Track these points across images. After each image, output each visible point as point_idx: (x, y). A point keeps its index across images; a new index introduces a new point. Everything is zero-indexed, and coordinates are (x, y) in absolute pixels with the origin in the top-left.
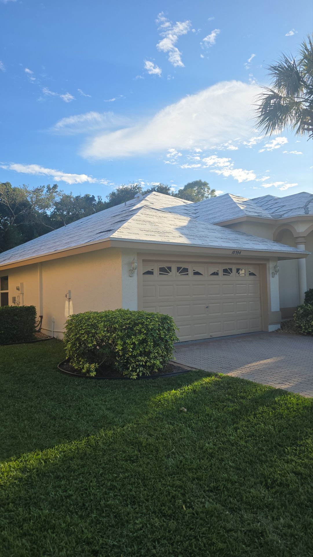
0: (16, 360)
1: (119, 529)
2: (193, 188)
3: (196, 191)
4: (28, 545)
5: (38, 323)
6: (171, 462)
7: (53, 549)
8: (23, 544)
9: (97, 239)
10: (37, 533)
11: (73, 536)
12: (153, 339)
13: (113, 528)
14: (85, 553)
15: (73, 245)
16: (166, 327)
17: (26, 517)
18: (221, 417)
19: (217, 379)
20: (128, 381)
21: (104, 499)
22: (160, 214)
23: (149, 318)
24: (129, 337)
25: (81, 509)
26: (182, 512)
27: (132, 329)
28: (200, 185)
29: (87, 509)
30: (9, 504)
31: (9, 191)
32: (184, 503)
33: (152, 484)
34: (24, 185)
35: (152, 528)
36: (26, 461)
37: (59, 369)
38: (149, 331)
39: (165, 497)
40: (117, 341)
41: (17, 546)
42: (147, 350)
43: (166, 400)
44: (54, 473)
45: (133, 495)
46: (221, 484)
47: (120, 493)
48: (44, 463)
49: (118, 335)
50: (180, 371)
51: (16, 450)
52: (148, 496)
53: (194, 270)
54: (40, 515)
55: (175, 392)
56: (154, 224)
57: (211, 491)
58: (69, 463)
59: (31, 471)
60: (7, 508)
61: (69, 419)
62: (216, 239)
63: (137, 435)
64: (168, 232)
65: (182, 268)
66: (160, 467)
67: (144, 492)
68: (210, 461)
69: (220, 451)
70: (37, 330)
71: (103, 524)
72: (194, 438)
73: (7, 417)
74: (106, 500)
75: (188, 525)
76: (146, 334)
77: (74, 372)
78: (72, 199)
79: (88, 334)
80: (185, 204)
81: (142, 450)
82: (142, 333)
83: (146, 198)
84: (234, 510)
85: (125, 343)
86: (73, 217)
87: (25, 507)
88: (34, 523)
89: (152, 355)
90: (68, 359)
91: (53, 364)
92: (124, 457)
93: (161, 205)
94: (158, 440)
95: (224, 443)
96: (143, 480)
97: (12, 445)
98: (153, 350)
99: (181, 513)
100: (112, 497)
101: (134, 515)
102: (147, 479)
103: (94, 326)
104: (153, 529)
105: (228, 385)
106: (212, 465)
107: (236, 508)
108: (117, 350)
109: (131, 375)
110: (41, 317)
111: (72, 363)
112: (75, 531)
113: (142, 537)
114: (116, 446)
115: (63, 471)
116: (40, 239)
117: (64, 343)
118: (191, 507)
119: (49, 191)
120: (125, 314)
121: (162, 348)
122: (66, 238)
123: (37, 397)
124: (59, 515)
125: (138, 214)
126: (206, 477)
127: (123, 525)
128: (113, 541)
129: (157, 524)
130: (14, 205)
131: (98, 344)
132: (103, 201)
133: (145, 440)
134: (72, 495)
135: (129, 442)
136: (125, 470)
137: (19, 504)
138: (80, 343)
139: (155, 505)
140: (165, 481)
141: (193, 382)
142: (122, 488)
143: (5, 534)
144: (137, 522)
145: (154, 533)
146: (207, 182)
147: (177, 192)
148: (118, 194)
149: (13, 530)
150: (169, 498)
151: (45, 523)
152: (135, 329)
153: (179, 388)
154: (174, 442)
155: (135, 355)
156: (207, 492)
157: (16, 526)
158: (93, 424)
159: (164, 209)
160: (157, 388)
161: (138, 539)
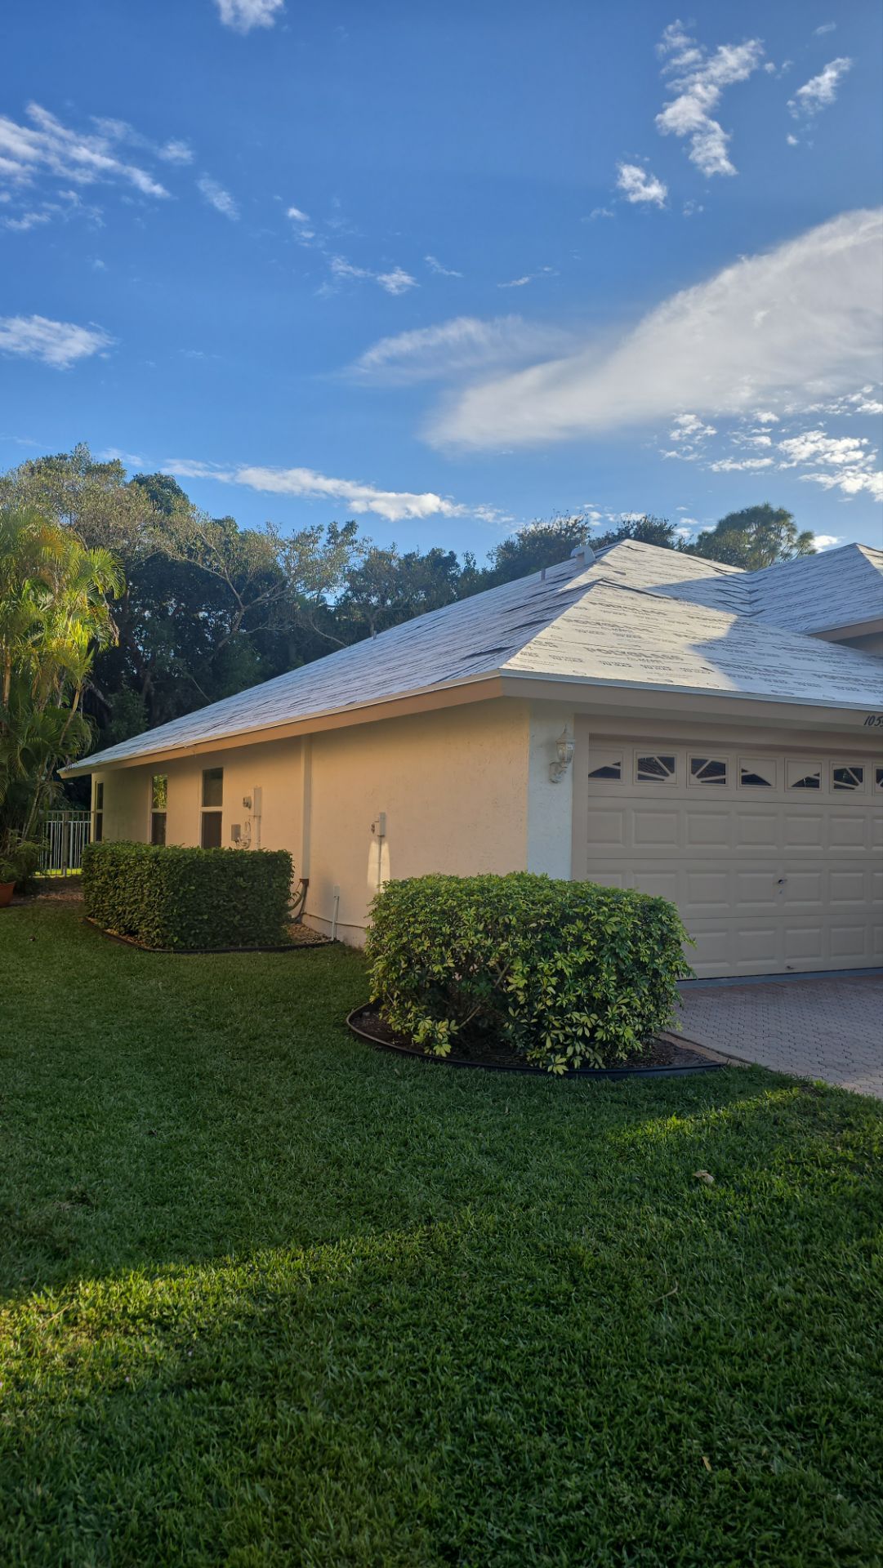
0: (238, 995)
1: (517, 1495)
2: (744, 528)
3: (754, 536)
4: (270, 1501)
5: (296, 898)
6: (665, 1324)
7: (334, 1524)
8: (256, 1499)
9: (464, 675)
10: (293, 1473)
11: (389, 1497)
12: (617, 965)
13: (500, 1493)
14: (422, 1550)
15: (397, 690)
16: (657, 934)
17: (265, 1425)
18: (820, 1210)
19: (809, 1097)
20: (542, 1078)
21: (475, 1405)
22: (645, 603)
23: (606, 905)
24: (547, 953)
25: (411, 1424)
26: (699, 1476)
27: (554, 931)
28: (767, 519)
29: (426, 1426)
30: (219, 1382)
31: (230, 542)
32: (705, 1450)
33: (610, 1380)
34: (268, 524)
35: (611, 1508)
36: (263, 1271)
37: (350, 1029)
38: (605, 941)
39: (650, 1424)
40: (512, 964)
41: (242, 1501)
42: (597, 995)
43: (652, 1144)
44: (337, 1312)
45: (556, 1407)
46: (819, 1411)
47: (519, 1395)
48: (312, 1282)
49: (515, 946)
50: (694, 1063)
51: (238, 1239)
52: (599, 1415)
53: (743, 771)
54: (301, 1426)
55: (679, 1122)
56: (627, 633)
57: (790, 1427)
58: (379, 1292)
59: (276, 1300)
60: (216, 1393)
61: (376, 1169)
62: (817, 681)
63: (568, 1234)
64: (670, 655)
65: (706, 761)
66: (634, 1334)
67: (588, 1401)
68: (785, 1336)
69: (818, 1312)
70: (293, 917)
71: (471, 1476)
72: (737, 1265)
73: (215, 1147)
74: (480, 1407)
75: (719, 1517)
76: (597, 950)
77: (389, 1040)
78: (395, 563)
79: (432, 938)
80: (718, 575)
81: (582, 1280)
82: (585, 944)
83: (605, 559)
84: (861, 1494)
85: (534, 970)
86: (396, 612)
87: (262, 1397)
88: (284, 1444)
89: (611, 1012)
90: (376, 1001)
91: (335, 1013)
92: (530, 1295)
93: (647, 578)
94: (627, 1256)
95: (828, 1288)
96: (584, 1367)
97: (227, 1224)
98: (616, 997)
99: (699, 1480)
100: (496, 1404)
101: (560, 1464)
102: (596, 1365)
103: (451, 917)
104: (614, 1511)
105: (841, 1116)
106: (791, 1349)
107: (867, 1488)
108: (510, 988)
109: (550, 1062)
110: (306, 882)
111: (385, 1013)
112: (394, 1482)
113: (582, 1528)
114: (507, 1260)
115: (361, 1312)
116: (307, 672)
117: (366, 958)
118: (725, 1464)
119: (332, 541)
120: (537, 889)
121: (643, 992)
122: (377, 669)
123: (292, 1101)
124: (352, 1431)
125: (581, 603)
126: (774, 1383)
127: (527, 1485)
128: (500, 1527)
129: (626, 1500)
130: (242, 577)
131: (458, 968)
132: (479, 568)
133: (591, 1253)
134: (386, 1382)
135: (543, 1253)
136: (532, 1332)
137: (247, 1386)
138: (408, 961)
139: (620, 1443)
140: (651, 1378)
141: (734, 1099)
142: (526, 1381)
143: (209, 1462)
144: (569, 1484)
145: (616, 1524)
146: (788, 509)
147: (695, 541)
148: (523, 547)
149: (231, 1454)
150: (663, 1429)
151: (314, 1449)
152: (564, 931)
153: (690, 1112)
154: (675, 1267)
155: (561, 1006)
156: (776, 1429)
157: (239, 1446)
158: (441, 1190)
159: (657, 588)
160: (624, 1107)
161: (572, 1535)
